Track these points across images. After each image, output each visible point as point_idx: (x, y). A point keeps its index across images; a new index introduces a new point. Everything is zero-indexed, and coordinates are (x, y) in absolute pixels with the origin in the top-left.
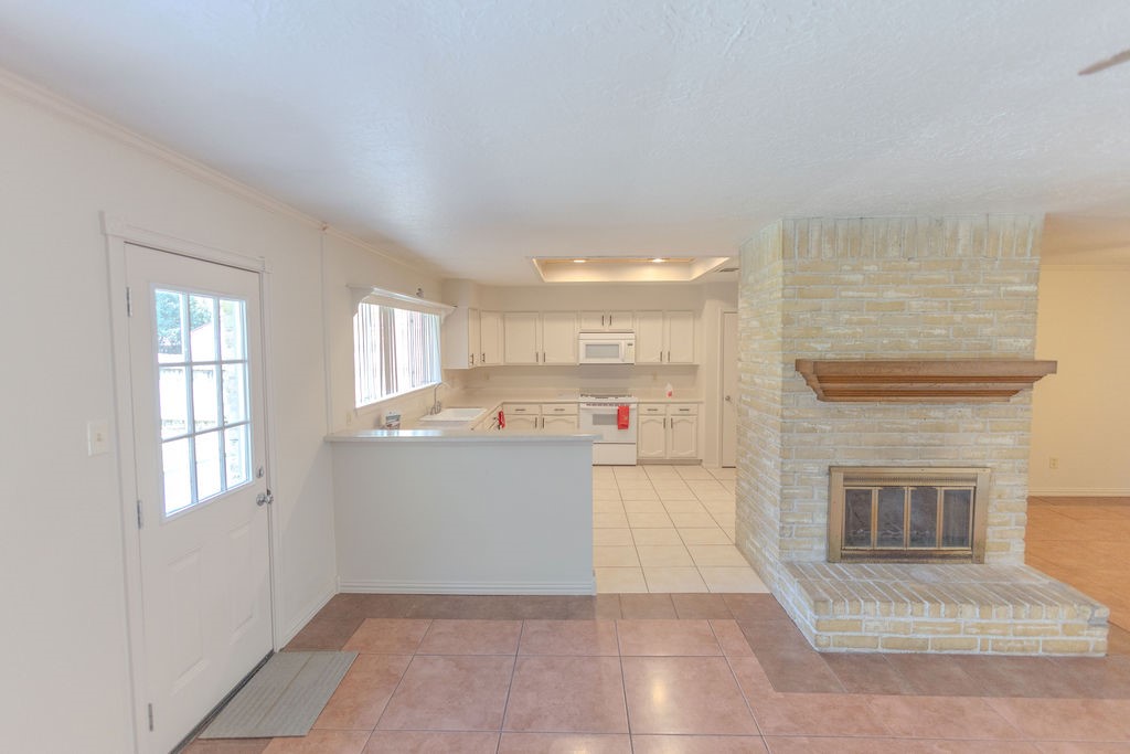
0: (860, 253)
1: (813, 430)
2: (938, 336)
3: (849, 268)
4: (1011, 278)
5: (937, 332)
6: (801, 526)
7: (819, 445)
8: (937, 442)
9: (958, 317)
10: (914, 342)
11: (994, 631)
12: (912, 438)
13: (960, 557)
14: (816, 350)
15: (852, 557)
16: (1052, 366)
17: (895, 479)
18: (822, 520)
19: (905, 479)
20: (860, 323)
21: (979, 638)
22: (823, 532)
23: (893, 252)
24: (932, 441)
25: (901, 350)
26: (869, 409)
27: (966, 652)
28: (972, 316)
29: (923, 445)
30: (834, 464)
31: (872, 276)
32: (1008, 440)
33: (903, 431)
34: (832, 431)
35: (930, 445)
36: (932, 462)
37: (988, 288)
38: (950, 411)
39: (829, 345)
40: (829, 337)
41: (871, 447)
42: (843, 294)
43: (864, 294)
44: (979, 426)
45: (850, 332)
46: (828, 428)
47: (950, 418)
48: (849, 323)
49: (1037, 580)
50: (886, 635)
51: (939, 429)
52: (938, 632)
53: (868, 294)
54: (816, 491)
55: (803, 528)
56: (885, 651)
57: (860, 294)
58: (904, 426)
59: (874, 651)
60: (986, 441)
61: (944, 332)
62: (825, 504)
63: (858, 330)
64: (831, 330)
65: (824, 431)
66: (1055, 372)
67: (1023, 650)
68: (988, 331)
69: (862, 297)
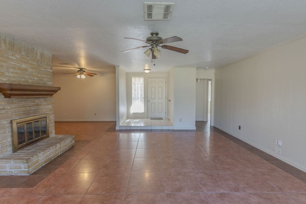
0: (14, 51)
1: (4, 109)
2: (36, 80)
3: (11, 54)
4: (48, 68)
5: (35, 79)
6: (3, 144)
7: (6, 114)
8: (38, 109)
9: (39, 75)
10: (31, 81)
11: (62, 148)
12: (32, 108)
13: (45, 137)
14: (2, 80)
15: (21, 148)
16: (59, 89)
17: (29, 121)
18: (10, 139)
19: (32, 120)
20: (16, 73)
21: (60, 151)
22: (11, 143)
23: (23, 53)
24: (37, 109)
25: (28, 83)
26: (21, 101)
27: (58, 155)
28: (42, 75)
29: (35, 110)
30: (12, 119)
31: (18, 59)
32: (50, 107)
33: (30, 106)
34: (10, 108)
35: (36, 110)
36: (37, 114)
37: (44, 69)
38: (40, 100)
39: (7, 79)
40: (7, 76)
41: (22, 112)
42: (10, 62)
43: (16, 64)
44: (45, 104)
45: (13, 75)
46: (9, 108)
47: (40, 102)
48: (13, 72)
49: (60, 136)
50: (44, 160)
51: (38, 105)
52: (54, 153)
53: (18, 64)
54: (7, 130)
55: (4, 145)
56: (45, 164)
57: (15, 64)
58: (30, 105)
59: (42, 166)
60: (47, 107)
61: (37, 79)
62: (10, 134)
63: (16, 75)
64: (7, 74)
65: (8, 109)
66: (60, 90)
67: (66, 149)
68: (45, 80)
69: (15, 65)
